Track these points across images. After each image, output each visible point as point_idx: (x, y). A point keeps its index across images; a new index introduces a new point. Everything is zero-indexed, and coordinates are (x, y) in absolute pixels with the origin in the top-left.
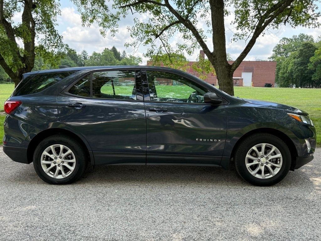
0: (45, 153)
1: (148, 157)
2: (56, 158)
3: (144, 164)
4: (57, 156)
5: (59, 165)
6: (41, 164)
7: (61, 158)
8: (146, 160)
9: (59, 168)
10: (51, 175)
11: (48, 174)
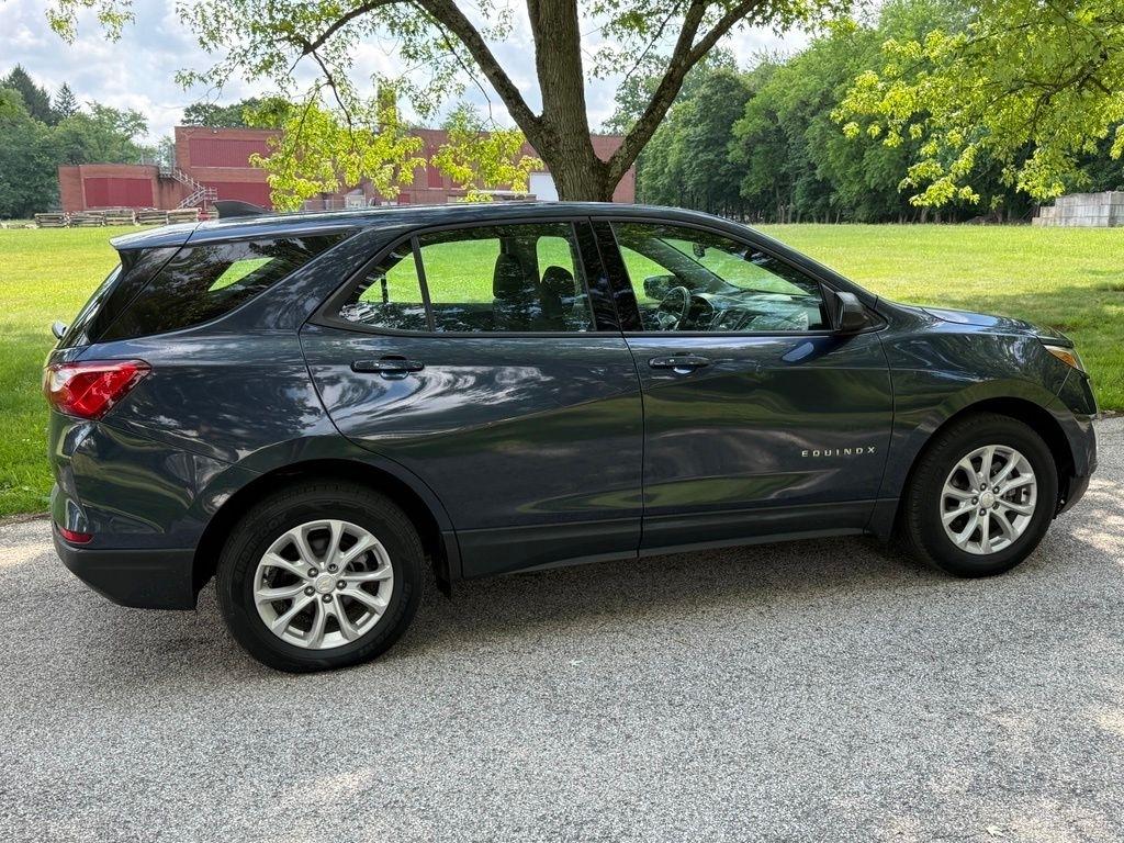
0: (271, 559)
1: (647, 528)
2: (314, 572)
3: (631, 555)
4: (317, 566)
5: (327, 598)
6: (257, 604)
7: (332, 568)
8: (642, 541)
9: (326, 609)
10: (296, 639)
11: (287, 638)
